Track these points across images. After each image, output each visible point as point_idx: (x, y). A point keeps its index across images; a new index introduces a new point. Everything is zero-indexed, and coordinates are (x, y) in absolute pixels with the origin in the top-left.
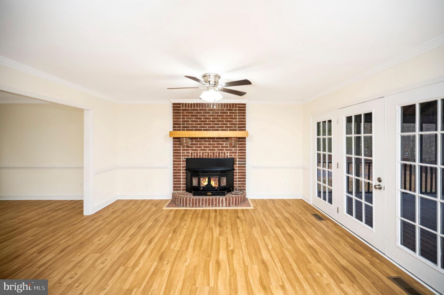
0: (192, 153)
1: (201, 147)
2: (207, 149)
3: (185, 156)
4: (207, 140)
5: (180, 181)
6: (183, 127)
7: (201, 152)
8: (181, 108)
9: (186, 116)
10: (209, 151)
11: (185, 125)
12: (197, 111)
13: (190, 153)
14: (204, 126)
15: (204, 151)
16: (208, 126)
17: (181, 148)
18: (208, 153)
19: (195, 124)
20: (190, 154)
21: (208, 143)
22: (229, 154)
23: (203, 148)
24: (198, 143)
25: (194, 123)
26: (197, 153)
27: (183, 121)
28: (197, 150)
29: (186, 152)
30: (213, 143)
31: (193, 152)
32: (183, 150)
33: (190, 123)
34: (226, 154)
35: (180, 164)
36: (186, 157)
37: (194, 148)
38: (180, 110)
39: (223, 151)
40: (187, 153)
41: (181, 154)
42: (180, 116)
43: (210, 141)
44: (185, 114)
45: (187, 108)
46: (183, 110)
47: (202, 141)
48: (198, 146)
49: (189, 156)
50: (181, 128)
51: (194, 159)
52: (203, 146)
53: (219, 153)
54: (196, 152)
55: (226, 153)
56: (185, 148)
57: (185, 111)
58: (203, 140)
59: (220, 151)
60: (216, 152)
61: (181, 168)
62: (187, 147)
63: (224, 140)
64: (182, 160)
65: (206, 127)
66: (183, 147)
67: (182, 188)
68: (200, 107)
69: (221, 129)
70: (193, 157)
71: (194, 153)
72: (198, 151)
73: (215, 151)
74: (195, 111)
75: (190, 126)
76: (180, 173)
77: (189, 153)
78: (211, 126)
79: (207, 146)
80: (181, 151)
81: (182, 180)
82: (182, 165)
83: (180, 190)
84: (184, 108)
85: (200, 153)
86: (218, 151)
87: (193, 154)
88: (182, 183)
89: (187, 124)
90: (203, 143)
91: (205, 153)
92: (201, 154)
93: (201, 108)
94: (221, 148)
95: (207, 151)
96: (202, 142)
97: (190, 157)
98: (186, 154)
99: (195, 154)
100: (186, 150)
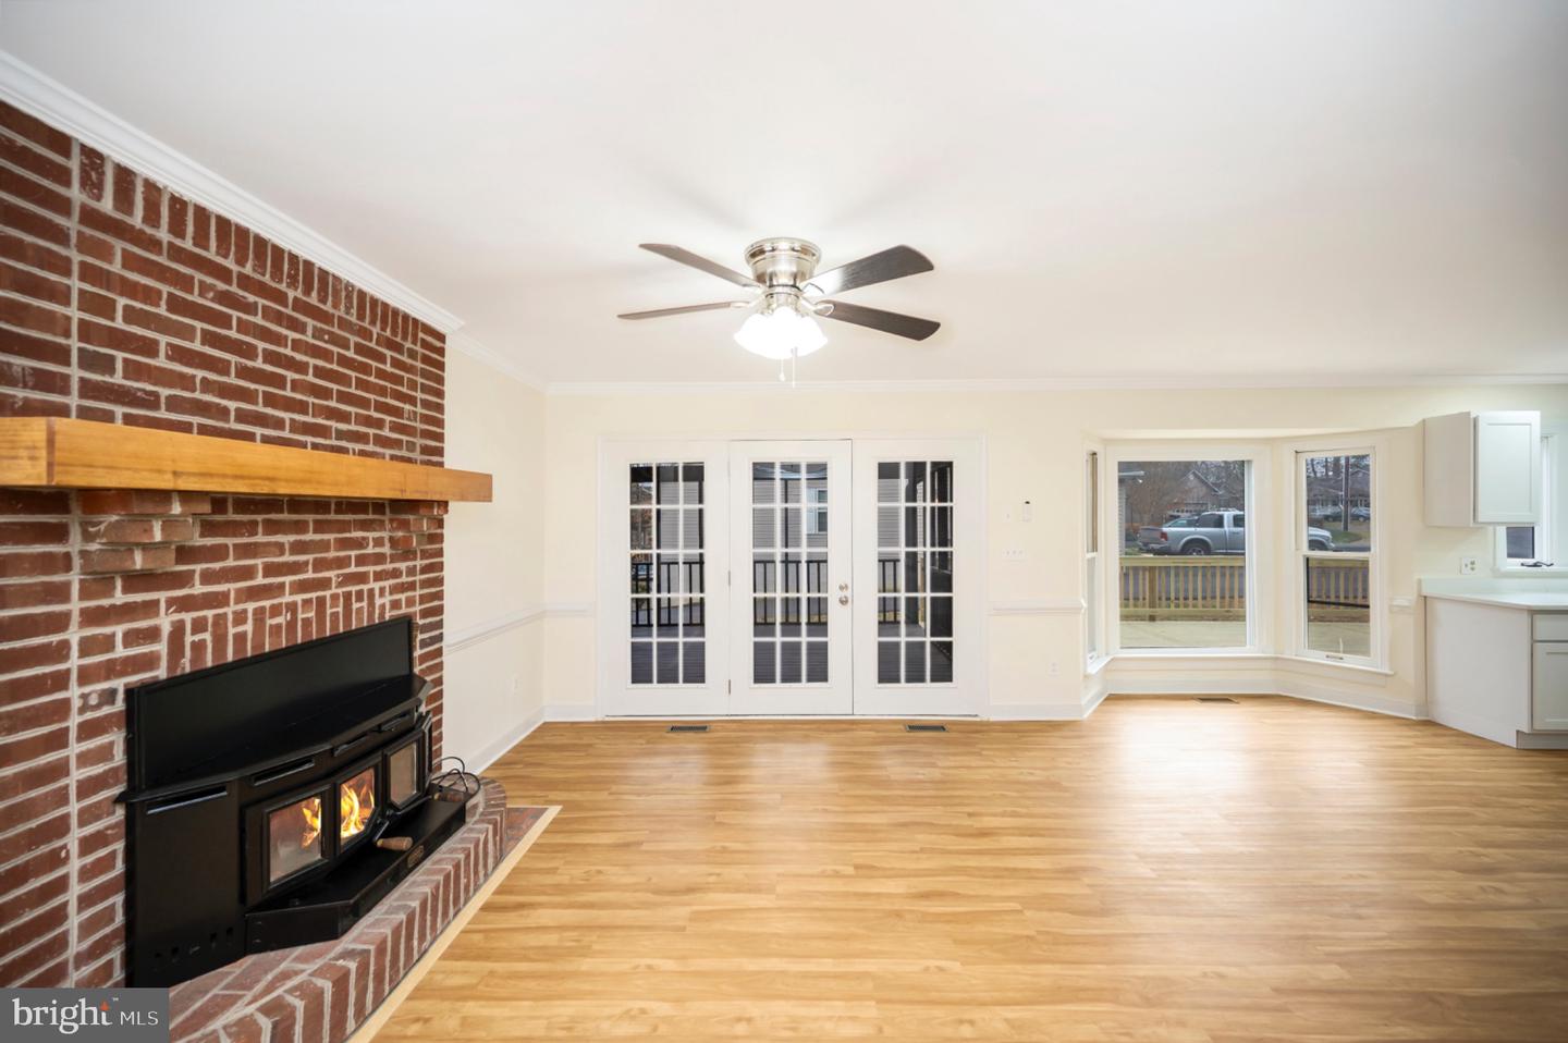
0: (178, 631)
1: (248, 573)
2: (288, 579)
3: (111, 670)
4: (285, 516)
6: (92, 391)
7: (251, 606)
8: (77, 195)
10: (299, 598)
11: (116, 379)
12: (221, 286)
13: (166, 629)
14: (269, 411)
15: (267, 603)
16: (292, 421)
17: (73, 605)
18: (292, 607)
19: (207, 385)
20: (161, 647)
21: (292, 538)
22: (387, 599)
23: (260, 580)
24: (230, 541)
25: (200, 374)
26: (220, 621)
27: (89, 333)
28: (220, 600)
29: (117, 630)
30: (318, 537)
31: (188, 617)
32: (96, 617)
33: (161, 362)
34: (378, 602)
35: (54, 771)
36: (118, 684)
37: (198, 589)
38: (57, 205)
39: (365, 587)
40: (131, 638)
41: (73, 664)
42: (54, 264)
43: (300, 527)
45: (136, 221)
46: (94, 219)
47: (251, 528)
48: (231, 562)
49: (150, 661)
50: (72, 400)
51: (200, 676)
52: (259, 562)
53: (348, 596)
54: (210, 614)
55: (377, 592)
56: (119, 597)
57: (116, 244)
58: (259, 518)
59: (354, 589)
60: (335, 597)
61: (76, 807)
62: (135, 581)
63: (371, 516)
64: (74, 724)
65: (279, 424)
66: (95, 587)
68: (241, 261)
69: (358, 447)
70: (186, 666)
71: (199, 626)
72: (229, 610)
73: (327, 593)
74: (209, 280)
75: (164, 392)
76: (57, 860)
77: (152, 634)
78: (309, 419)
79: (287, 558)
80: (73, 635)
82: (79, 775)
84: (107, 207)
85: (240, 618)
86: (340, 591)
87: (189, 639)
89: (133, 370)
90: (260, 538)
91: (276, 610)
92: (249, 627)
93: (248, 269)
94: (356, 565)
95: (287, 598)
96: (253, 533)
97: (161, 673)
98: (117, 653)
99: (207, 636)
100: (127, 611)
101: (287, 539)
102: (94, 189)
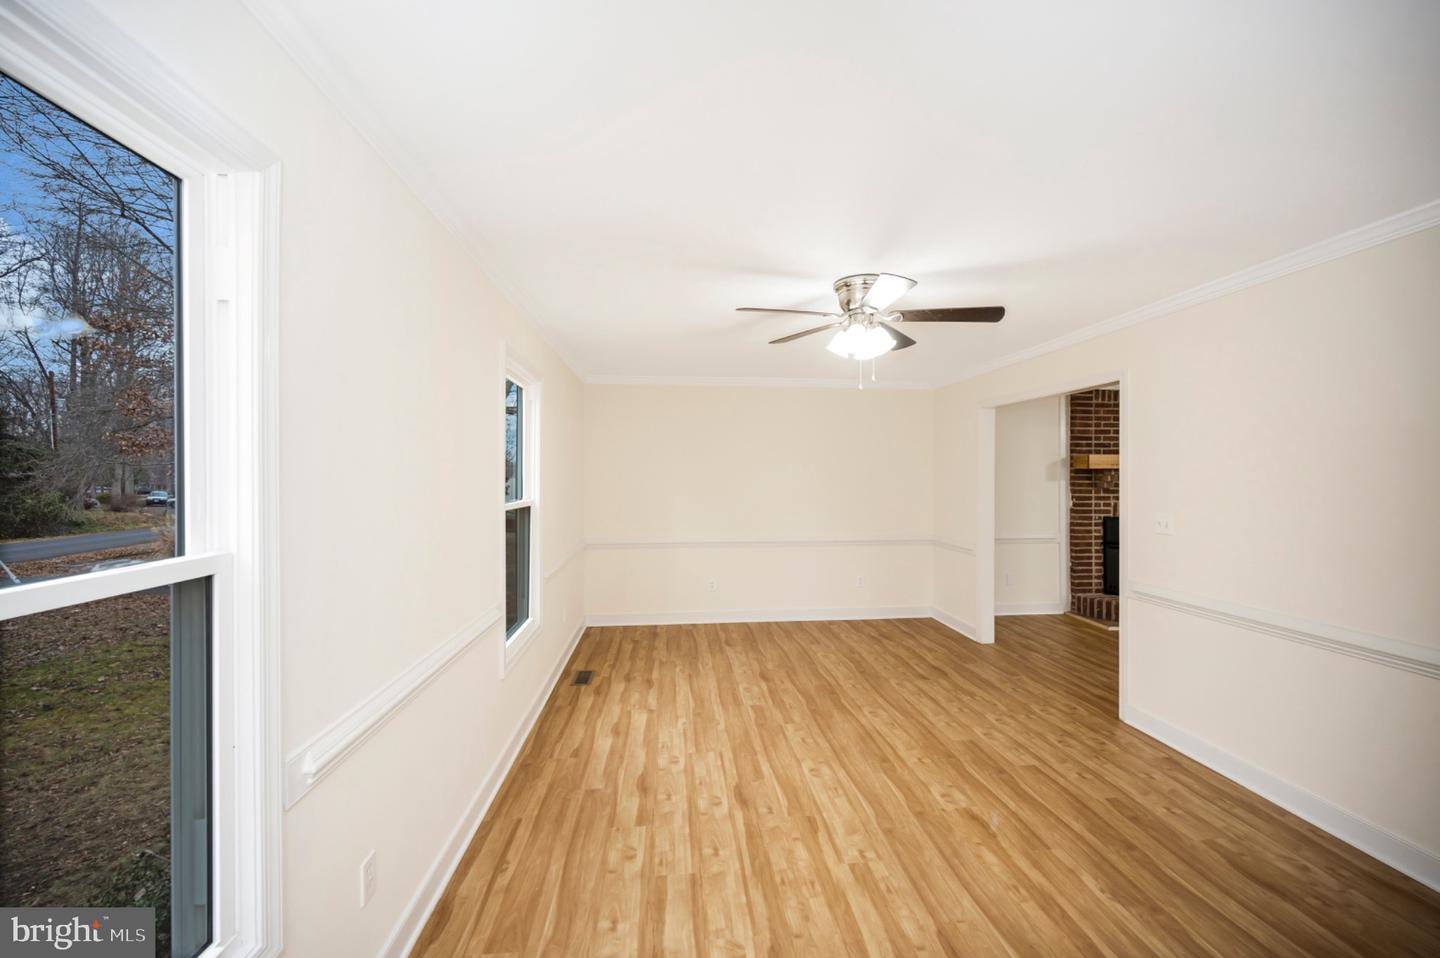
0: (1116, 506)
3: (1100, 511)
5: (1091, 571)
6: (1097, 445)
8: (1094, 401)
9: (1104, 419)
11: (1102, 442)
13: (1113, 505)
17: (1093, 495)
20: (1111, 509)
27: (1096, 432)
29: (1102, 502)
32: (1098, 498)
35: (1090, 532)
36: (1102, 515)
38: (1091, 405)
40: (1105, 505)
41: (1093, 508)
42: (1091, 419)
44: (1102, 415)
45: (1106, 402)
46: (1098, 405)
49: (1108, 512)
50: (1093, 448)
56: (1102, 495)
57: (1102, 409)
61: (1093, 541)
64: (1093, 522)
66: (1097, 492)
67: (1094, 587)
76: (1090, 551)
77: (1109, 505)
80: (1093, 502)
81: (1094, 568)
82: (1094, 534)
83: (1090, 591)
84: (1100, 401)
88: (1094, 574)
89: (1105, 439)
97: (1111, 515)
98: (1102, 508)
100: (1104, 498)
102: (1097, 398)
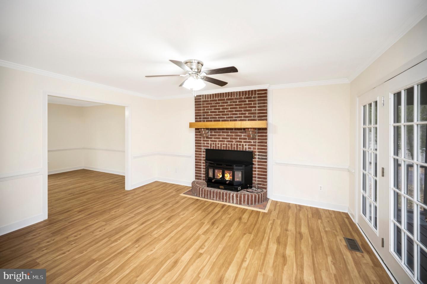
0: (211, 144)
1: (219, 138)
2: (225, 140)
3: (205, 146)
4: (225, 131)
5: (201, 171)
6: (203, 118)
7: (220, 143)
8: (202, 100)
9: (206, 107)
10: (227, 143)
11: (205, 117)
12: (216, 102)
13: (210, 143)
14: (223, 116)
15: (222, 143)
16: (226, 117)
17: (202, 139)
18: (226, 144)
19: (214, 115)
20: (209, 145)
21: (226, 134)
22: (247, 147)
23: (221, 139)
24: (217, 134)
25: (213, 114)
26: (216, 144)
27: (203, 113)
28: (216, 141)
29: (206, 142)
30: (231, 134)
31: (212, 143)
32: (204, 141)
33: (209, 114)
34: (245, 147)
35: (201, 154)
36: (206, 148)
37: (213, 139)
38: (200, 102)
39: (241, 144)
40: (207, 143)
41: (202, 145)
42: (201, 107)
43: (228, 132)
44: (205, 105)
45: (207, 100)
46: (203, 101)
47: (220, 132)
48: (217, 137)
50: (202, 120)
51: (213, 150)
52: (221, 137)
53: (237, 145)
55: (244, 145)
56: (205, 139)
57: (205, 103)
58: (221, 131)
59: (239, 143)
60: (234, 144)
61: (202, 159)
62: (207, 138)
63: (243, 131)
64: (202, 150)
65: (224, 118)
66: (204, 138)
67: (202, 178)
68: (218, 98)
69: (239, 119)
70: (212, 148)
71: (213, 144)
72: (217, 143)
73: (233, 143)
74: (214, 102)
75: (209, 117)
76: (201, 163)
77: (208, 144)
78: (229, 116)
79: (225, 137)
80: (202, 142)
82: (202, 156)
84: (204, 100)
85: (218, 144)
86: (236, 143)
87: (212, 145)
88: (202, 172)
89: (207, 115)
90: (221, 134)
92: (220, 145)
93: (219, 98)
94: (239, 139)
95: (225, 143)
96: (220, 133)
97: (209, 148)
98: (206, 145)
99: (214, 145)
100: (206, 141)
101: (225, 134)
102: (203, 98)
